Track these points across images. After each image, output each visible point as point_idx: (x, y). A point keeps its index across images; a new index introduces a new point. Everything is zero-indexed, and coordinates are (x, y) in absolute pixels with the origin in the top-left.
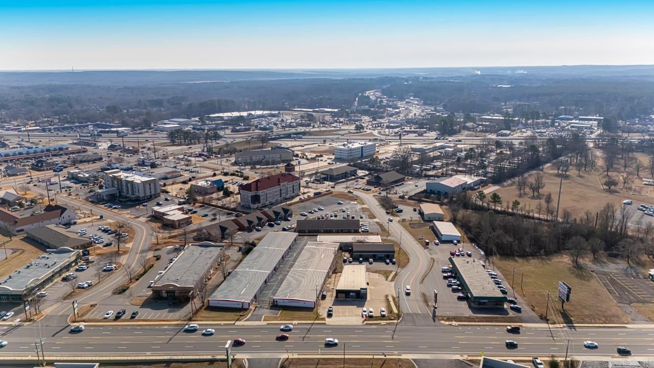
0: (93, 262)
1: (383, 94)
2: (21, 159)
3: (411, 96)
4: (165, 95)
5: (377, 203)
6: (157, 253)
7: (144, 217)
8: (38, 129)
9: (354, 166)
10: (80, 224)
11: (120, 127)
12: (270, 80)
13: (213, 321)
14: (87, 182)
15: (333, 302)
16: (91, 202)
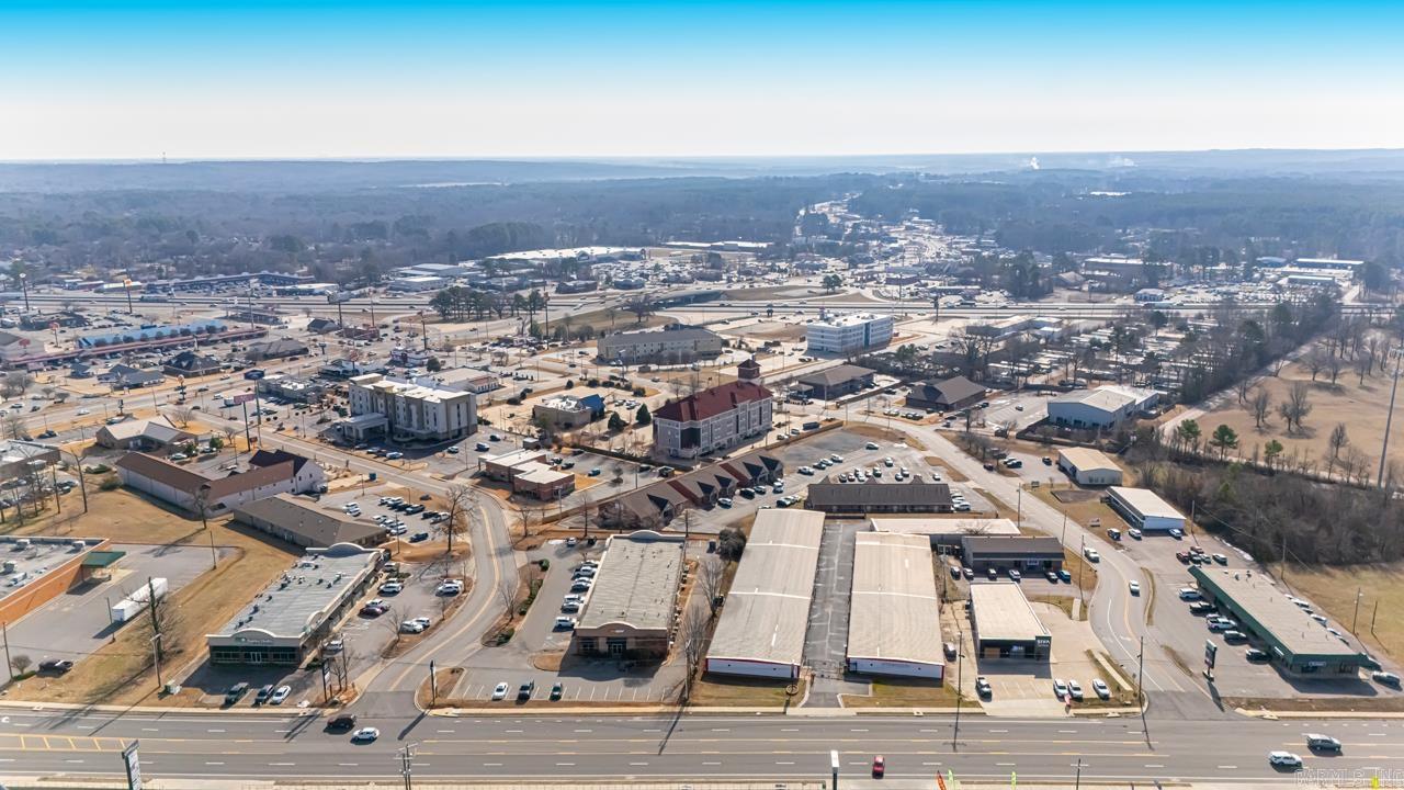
0: (408, 575)
1: (850, 211)
2: (133, 350)
3: (914, 214)
4: (382, 213)
5: (955, 448)
6: (537, 555)
7: (465, 477)
8: (139, 287)
9: (862, 363)
10: (333, 491)
11: (313, 282)
12: (594, 181)
13: (734, 706)
14: (304, 401)
15: (976, 666)
16: (334, 443)
